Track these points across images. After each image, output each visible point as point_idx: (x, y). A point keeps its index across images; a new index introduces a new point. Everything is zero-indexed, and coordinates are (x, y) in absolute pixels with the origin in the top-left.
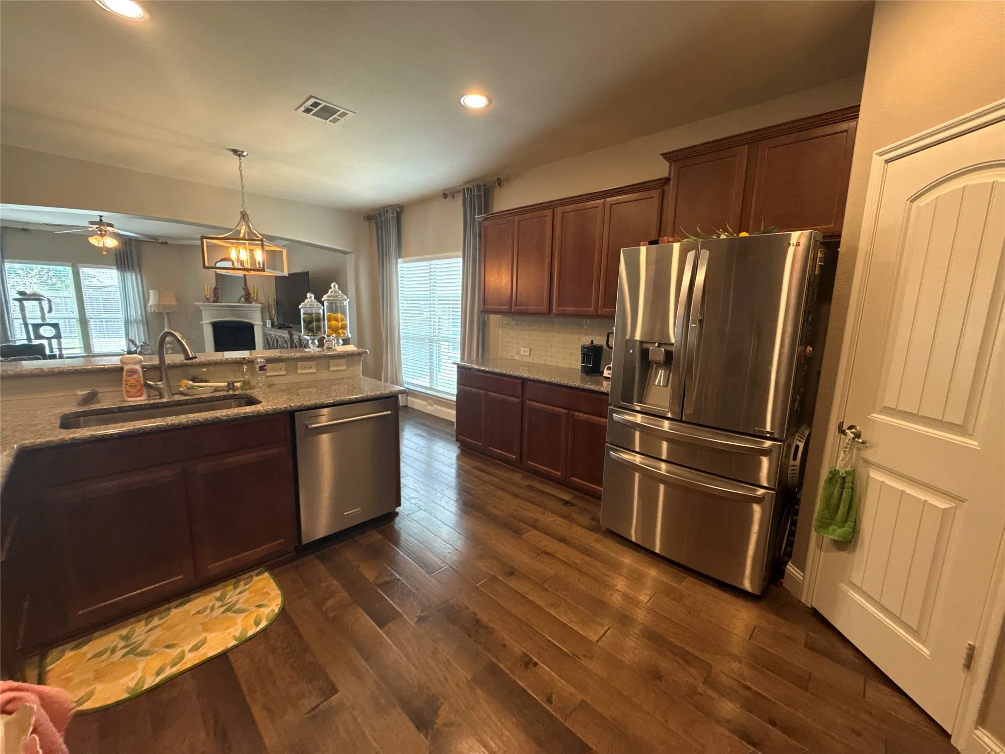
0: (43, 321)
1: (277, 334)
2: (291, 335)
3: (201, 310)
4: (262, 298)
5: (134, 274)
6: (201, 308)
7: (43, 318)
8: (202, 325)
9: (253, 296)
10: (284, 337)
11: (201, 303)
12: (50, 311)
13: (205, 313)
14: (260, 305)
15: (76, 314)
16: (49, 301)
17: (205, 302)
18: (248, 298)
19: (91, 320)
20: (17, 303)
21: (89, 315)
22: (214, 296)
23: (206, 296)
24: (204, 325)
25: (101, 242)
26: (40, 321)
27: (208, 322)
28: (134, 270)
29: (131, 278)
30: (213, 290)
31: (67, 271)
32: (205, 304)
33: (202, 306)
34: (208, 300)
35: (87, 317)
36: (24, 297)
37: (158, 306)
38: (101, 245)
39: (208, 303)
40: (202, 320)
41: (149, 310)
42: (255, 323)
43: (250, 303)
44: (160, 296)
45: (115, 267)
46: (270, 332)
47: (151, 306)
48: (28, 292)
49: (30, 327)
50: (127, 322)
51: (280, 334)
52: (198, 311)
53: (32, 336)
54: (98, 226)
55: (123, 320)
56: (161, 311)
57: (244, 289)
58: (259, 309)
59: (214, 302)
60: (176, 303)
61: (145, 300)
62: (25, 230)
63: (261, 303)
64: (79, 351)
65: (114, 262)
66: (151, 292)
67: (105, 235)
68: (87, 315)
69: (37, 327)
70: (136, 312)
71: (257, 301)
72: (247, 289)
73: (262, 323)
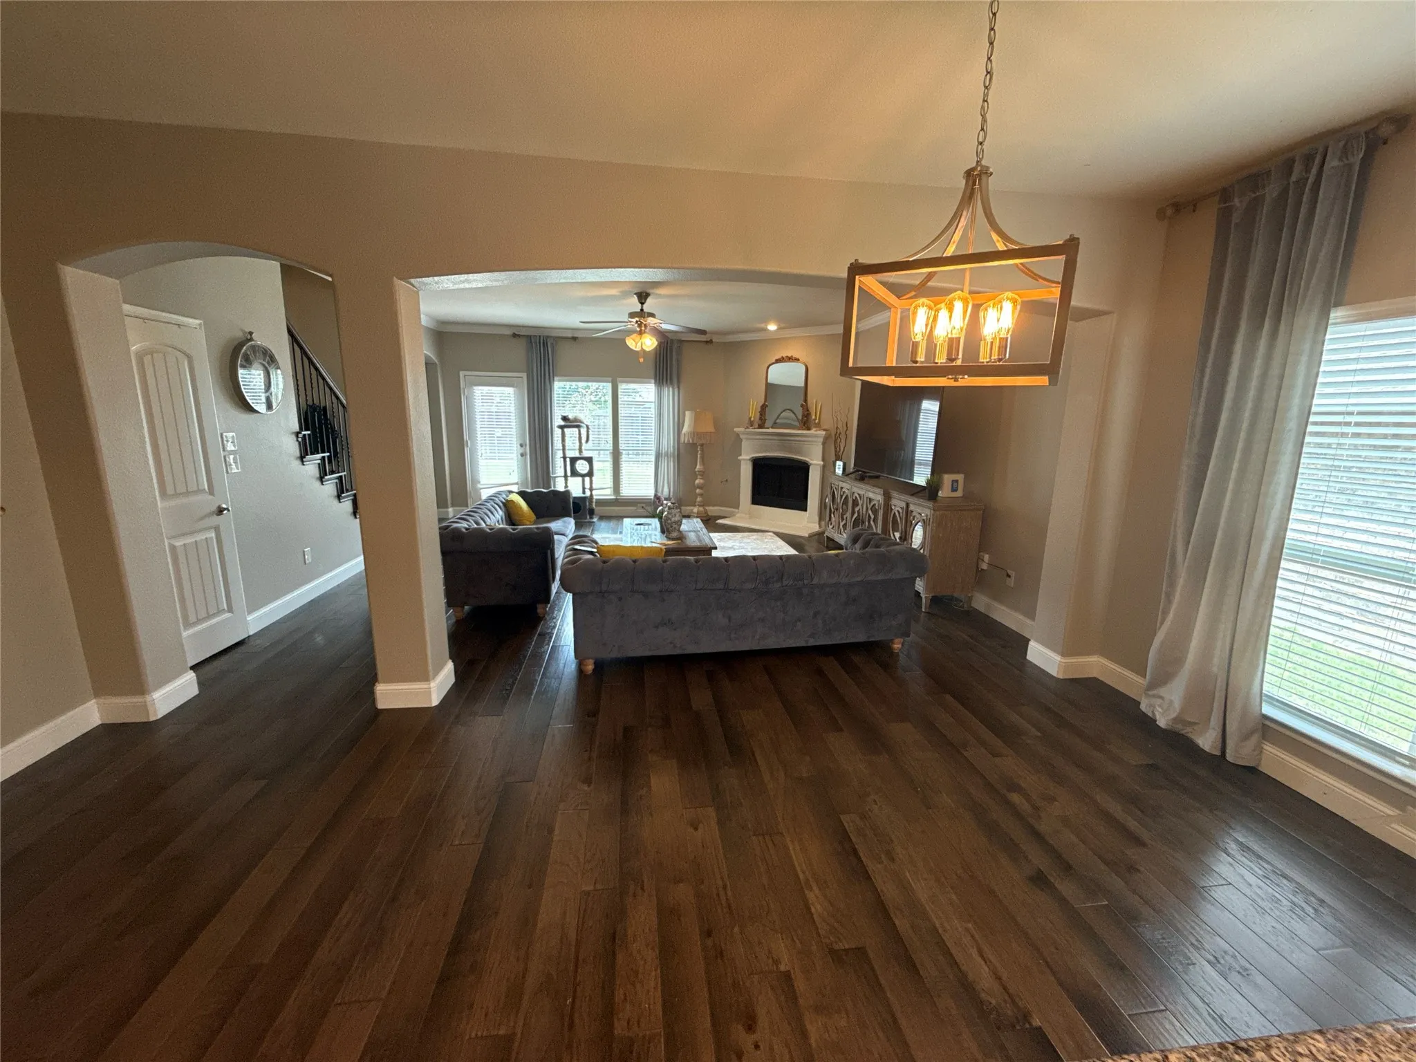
0: (580, 454)
1: (855, 490)
2: (888, 497)
3: (741, 440)
4: (828, 422)
5: (671, 389)
6: (741, 436)
7: (580, 451)
8: (740, 461)
9: (813, 417)
10: (871, 500)
11: (742, 429)
12: (587, 441)
13: (745, 444)
14: (824, 433)
15: (610, 446)
16: (587, 427)
17: (747, 428)
18: (806, 421)
19: (624, 452)
20: (560, 430)
21: (622, 446)
22: (761, 419)
23: (750, 418)
24: (742, 462)
25: (639, 344)
26: (577, 454)
27: (748, 458)
28: (672, 383)
29: (668, 393)
30: (759, 410)
31: (607, 387)
32: (747, 430)
33: (743, 434)
34: (751, 424)
35: (620, 448)
36: (569, 422)
37: (694, 434)
38: (638, 349)
39: (751, 430)
40: (741, 455)
41: (682, 440)
42: (811, 462)
43: (809, 429)
44: (697, 420)
45: (653, 381)
46: (841, 484)
47: (684, 434)
48: (571, 417)
49: (568, 460)
50: (658, 456)
51: (861, 492)
52: (738, 440)
53: (569, 473)
54: (637, 319)
55: (653, 453)
56: (695, 442)
57: (802, 406)
58: (821, 440)
59: (760, 427)
60: (712, 430)
61: (679, 426)
62: (574, 339)
63: (824, 430)
64: (609, 489)
65: (652, 373)
66: (688, 413)
67: (645, 332)
68: (620, 445)
69: (573, 460)
70: (668, 443)
71: (818, 426)
72: (807, 408)
73: (822, 463)
